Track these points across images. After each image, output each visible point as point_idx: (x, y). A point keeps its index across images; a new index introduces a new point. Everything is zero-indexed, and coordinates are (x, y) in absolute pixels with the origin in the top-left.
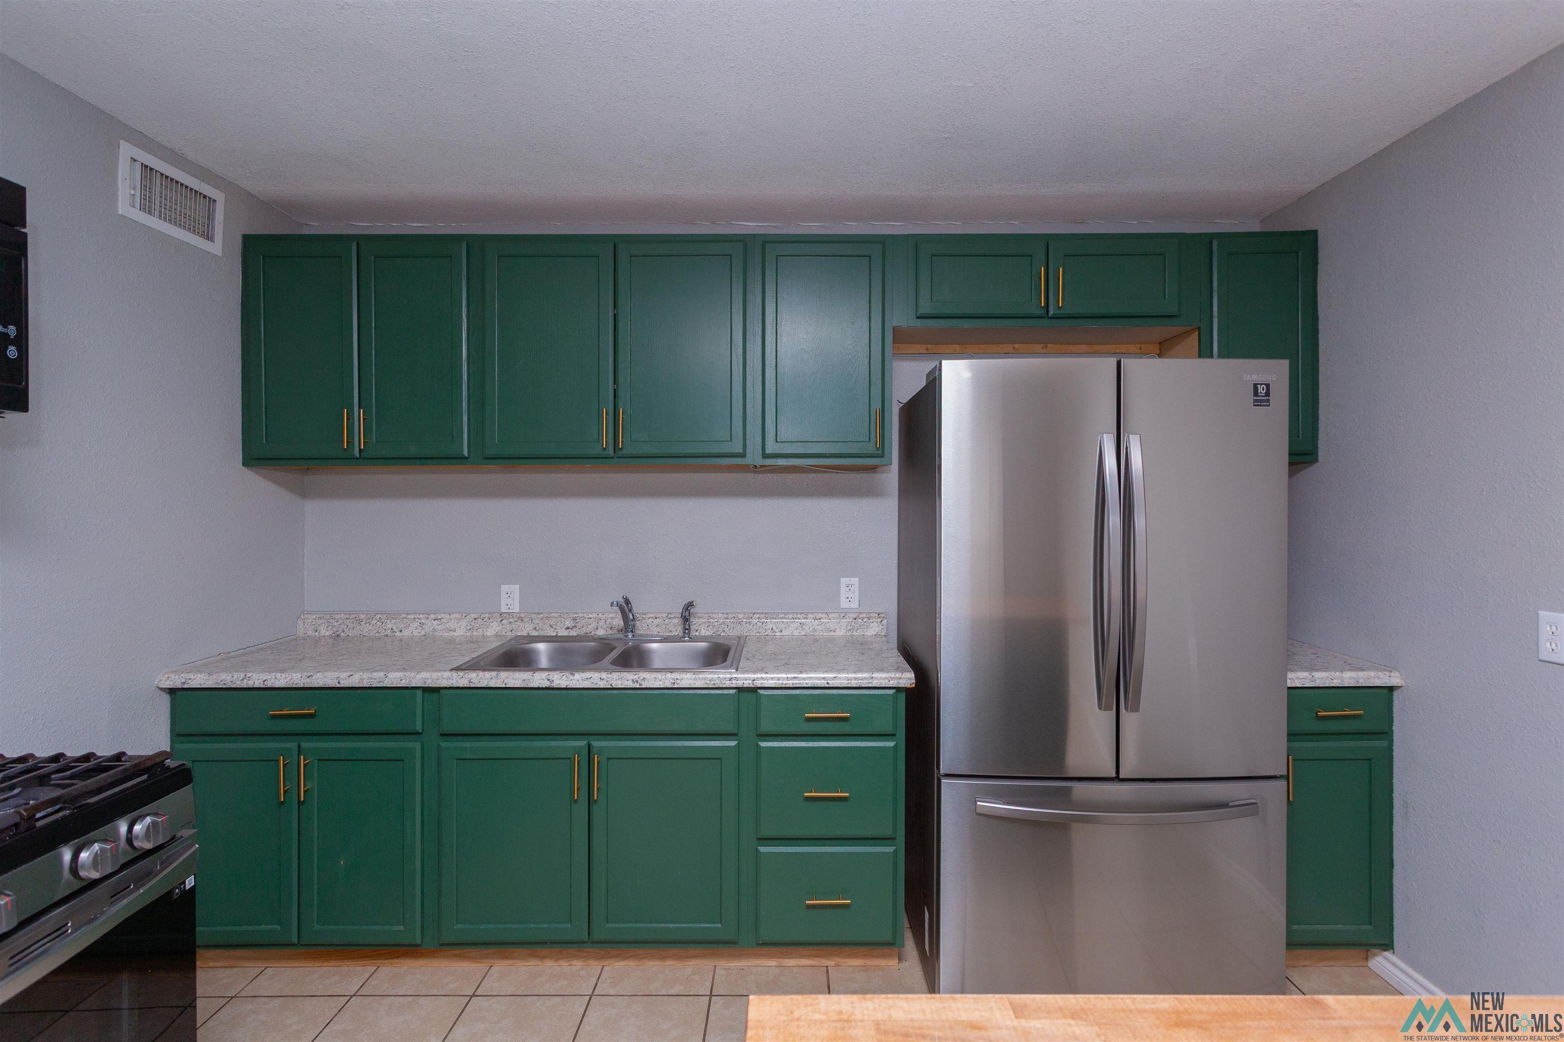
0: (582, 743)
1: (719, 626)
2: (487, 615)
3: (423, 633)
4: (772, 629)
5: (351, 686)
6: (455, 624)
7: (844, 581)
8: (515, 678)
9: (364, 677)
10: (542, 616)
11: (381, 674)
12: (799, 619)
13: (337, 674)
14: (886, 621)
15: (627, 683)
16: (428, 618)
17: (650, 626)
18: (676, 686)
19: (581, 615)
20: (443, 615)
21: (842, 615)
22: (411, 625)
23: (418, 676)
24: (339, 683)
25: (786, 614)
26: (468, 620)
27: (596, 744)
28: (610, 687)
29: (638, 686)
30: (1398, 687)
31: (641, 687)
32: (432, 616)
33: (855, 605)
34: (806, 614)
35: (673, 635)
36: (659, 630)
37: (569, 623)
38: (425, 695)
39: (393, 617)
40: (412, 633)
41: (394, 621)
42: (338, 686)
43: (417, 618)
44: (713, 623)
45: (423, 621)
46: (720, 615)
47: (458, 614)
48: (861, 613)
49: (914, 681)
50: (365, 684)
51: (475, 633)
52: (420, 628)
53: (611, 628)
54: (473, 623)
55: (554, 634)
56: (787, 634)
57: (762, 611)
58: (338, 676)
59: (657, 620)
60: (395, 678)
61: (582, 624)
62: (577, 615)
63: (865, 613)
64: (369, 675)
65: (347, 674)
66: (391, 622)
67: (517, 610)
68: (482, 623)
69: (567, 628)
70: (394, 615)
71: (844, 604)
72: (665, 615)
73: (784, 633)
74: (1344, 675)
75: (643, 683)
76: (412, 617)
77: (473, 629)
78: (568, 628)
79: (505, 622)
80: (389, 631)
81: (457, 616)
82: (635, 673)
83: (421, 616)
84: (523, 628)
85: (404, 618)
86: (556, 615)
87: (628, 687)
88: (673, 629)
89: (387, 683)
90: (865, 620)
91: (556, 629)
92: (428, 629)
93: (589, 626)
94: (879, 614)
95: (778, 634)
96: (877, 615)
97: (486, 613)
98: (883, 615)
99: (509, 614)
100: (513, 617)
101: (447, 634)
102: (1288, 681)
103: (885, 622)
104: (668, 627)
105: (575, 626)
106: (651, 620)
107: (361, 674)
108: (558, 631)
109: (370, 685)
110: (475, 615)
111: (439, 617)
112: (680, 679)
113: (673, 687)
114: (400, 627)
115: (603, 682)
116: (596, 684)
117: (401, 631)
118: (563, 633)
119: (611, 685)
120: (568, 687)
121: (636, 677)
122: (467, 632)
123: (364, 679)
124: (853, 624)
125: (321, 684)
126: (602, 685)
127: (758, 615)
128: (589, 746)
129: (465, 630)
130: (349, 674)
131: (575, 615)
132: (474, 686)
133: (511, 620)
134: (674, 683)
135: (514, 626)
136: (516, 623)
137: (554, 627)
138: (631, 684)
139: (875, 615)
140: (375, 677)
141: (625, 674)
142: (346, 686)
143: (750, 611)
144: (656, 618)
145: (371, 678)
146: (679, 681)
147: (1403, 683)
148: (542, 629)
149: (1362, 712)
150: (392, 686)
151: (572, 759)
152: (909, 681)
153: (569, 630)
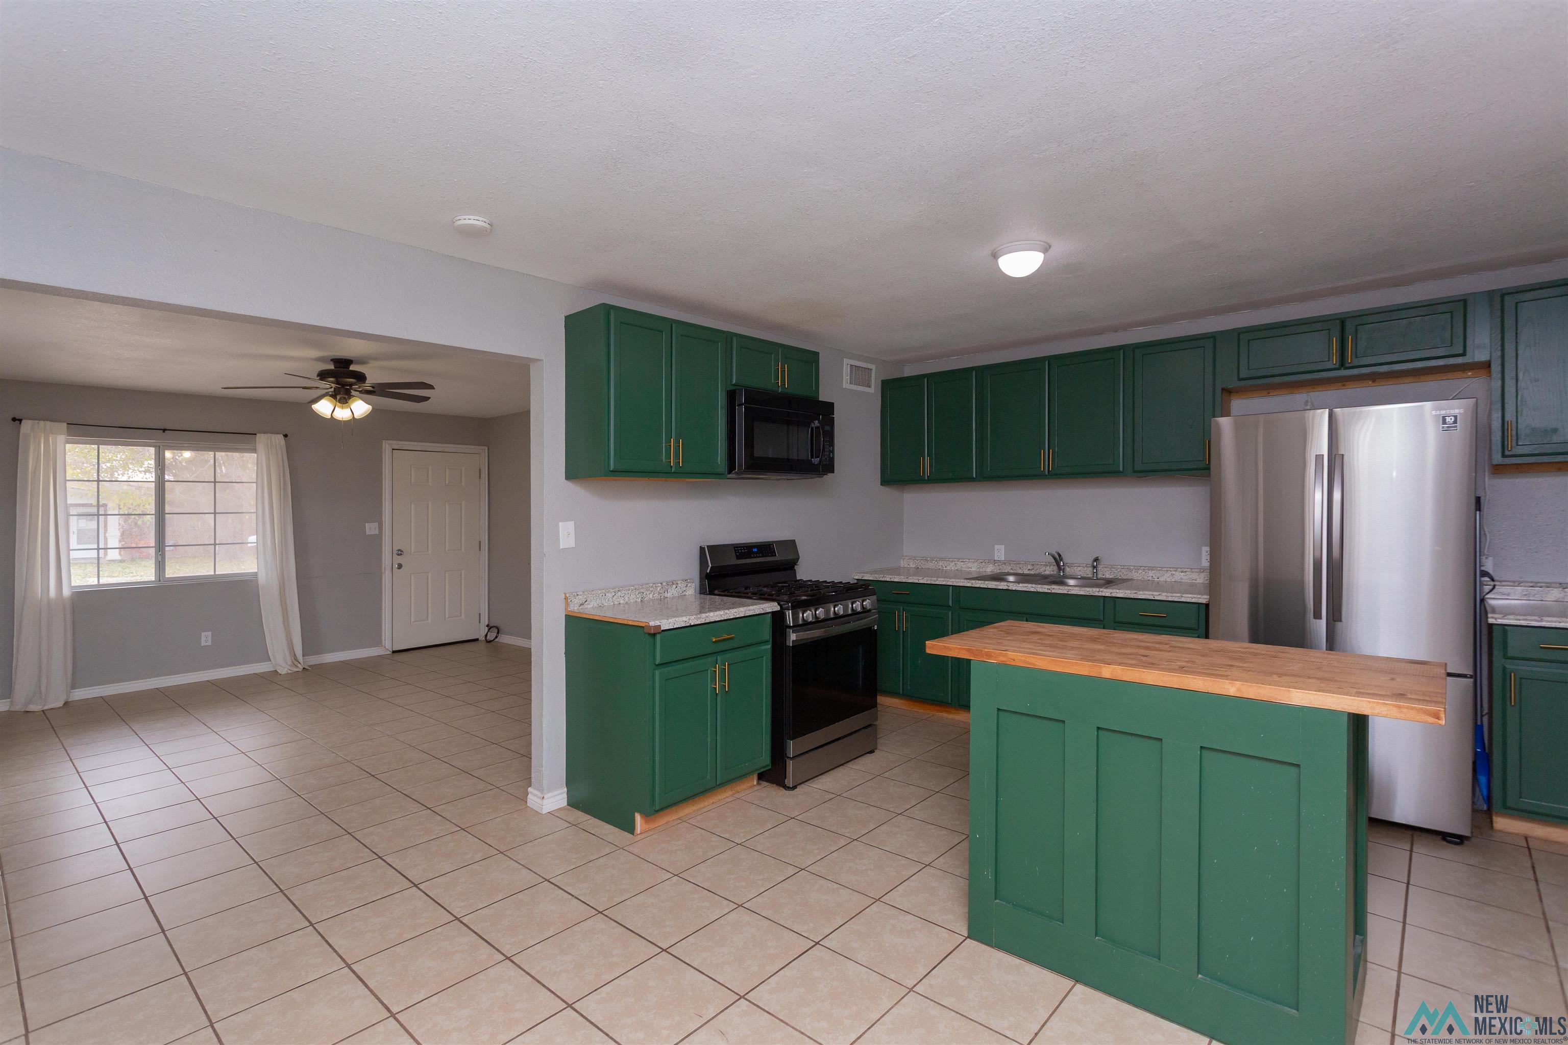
2: (987, 561)
3: (956, 569)
6: (972, 565)
8: (1002, 586)
10: (1015, 562)
12: (1171, 571)
15: (1049, 591)
19: (1035, 563)
25: (1162, 568)
31: (1054, 592)
32: (961, 560)
34: (1177, 568)
37: (1029, 567)
46: (1119, 566)
53: (1050, 570)
55: (1022, 572)
56: (1162, 580)
61: (1034, 569)
67: (1003, 560)
73: (1160, 579)
75: (1057, 591)
78: (1029, 570)
79: (995, 566)
81: (973, 560)
82: (1055, 587)
84: (1005, 568)
86: (1023, 562)
89: (937, 583)
92: (958, 567)
93: (1039, 570)
95: (1156, 580)
99: (999, 561)
100: (1001, 563)
101: (967, 570)
106: (1076, 567)
108: (1024, 571)
113: (1071, 593)
116: (1034, 590)
118: (1026, 572)
121: (1050, 587)
126: (1036, 590)
127: (1143, 568)
131: (1033, 563)
133: (998, 566)
134: (1068, 591)
135: (1000, 567)
137: (1022, 568)
148: (1016, 570)
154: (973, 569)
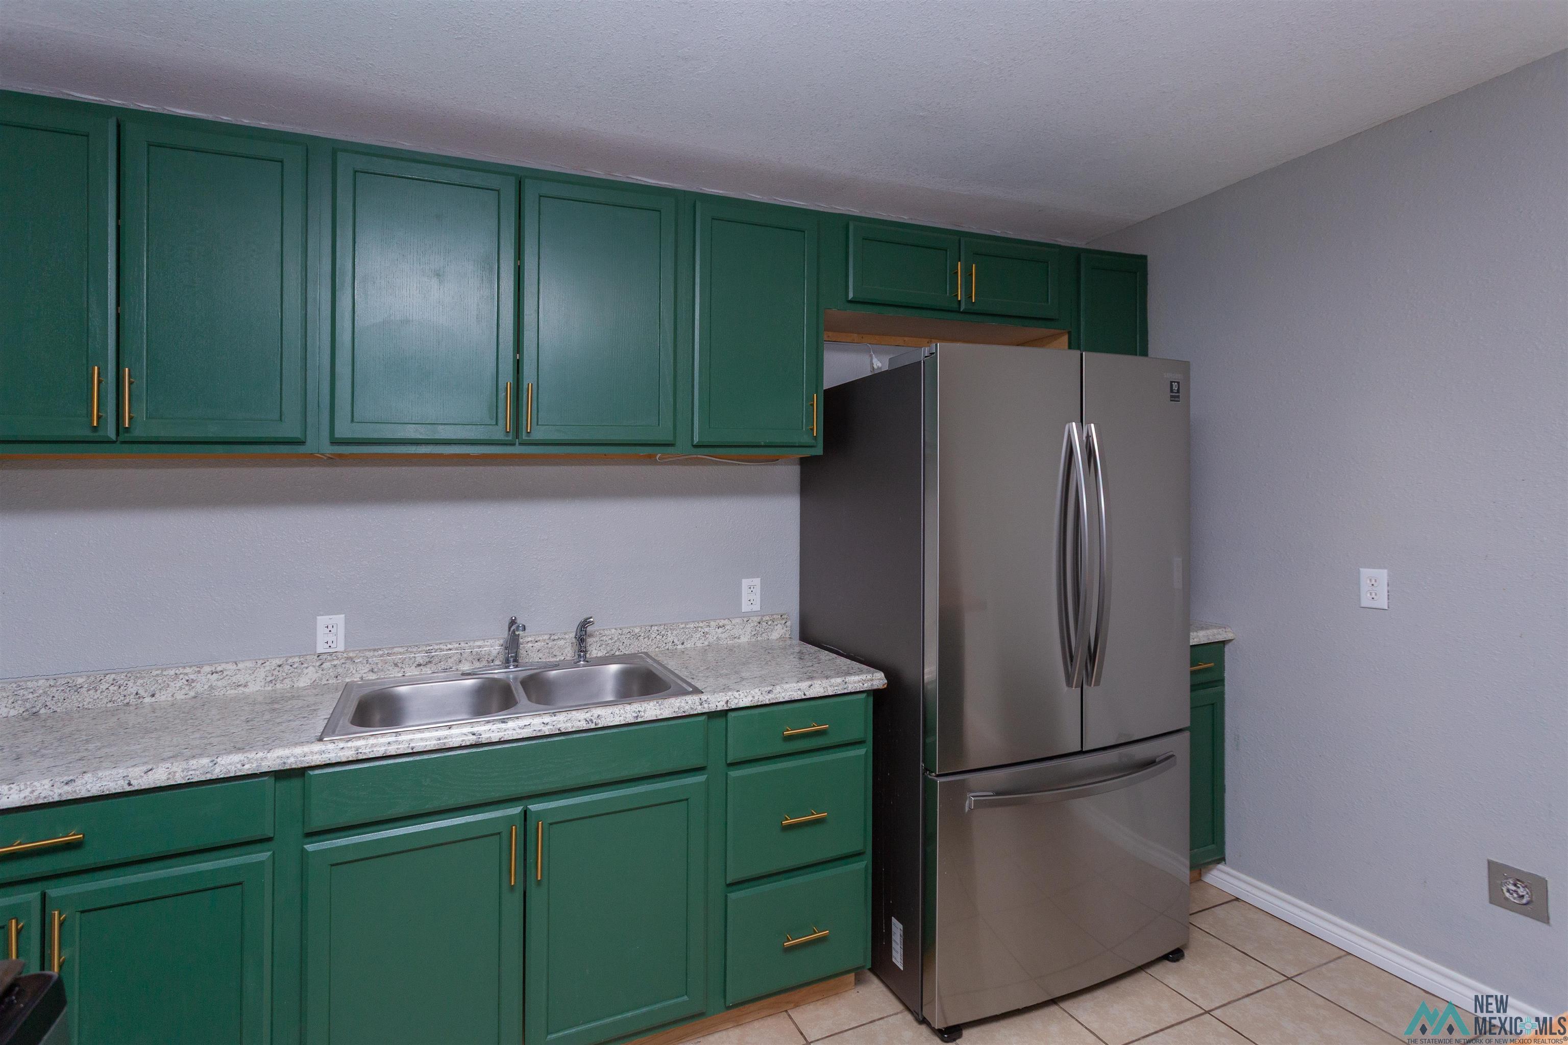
0: (517, 810)
1: (613, 644)
2: (297, 659)
4: (673, 642)
5: (153, 786)
6: (247, 675)
7: (745, 582)
9: (175, 769)
10: (380, 652)
11: (205, 761)
12: (702, 628)
13: (121, 771)
14: (790, 622)
15: (579, 724)
16: (199, 672)
17: (529, 652)
18: (639, 720)
19: (436, 647)
20: (224, 666)
21: (745, 619)
22: (172, 684)
23: (269, 755)
24: (130, 784)
26: (268, 668)
27: (534, 807)
28: (558, 732)
29: (593, 726)
30: (1230, 641)
31: (596, 727)
32: (207, 669)
33: (757, 607)
34: (709, 621)
35: (558, 660)
36: (540, 655)
38: (278, 785)
39: (138, 675)
40: (173, 696)
41: (142, 681)
42: (128, 789)
43: (181, 674)
44: (606, 641)
45: (192, 677)
46: (613, 631)
47: (250, 662)
48: (764, 616)
49: (886, 682)
50: (179, 779)
51: (279, 686)
52: (187, 688)
53: (479, 660)
54: (276, 673)
57: (660, 623)
58: (125, 774)
59: (539, 643)
60: (230, 764)
61: (440, 658)
62: (431, 648)
63: (767, 615)
64: (184, 765)
65: (141, 768)
66: (135, 683)
67: (341, 648)
68: (290, 671)
69: (418, 665)
70: (139, 673)
71: (745, 607)
72: (546, 637)
74: (1199, 634)
75: (599, 721)
76: (172, 672)
77: (276, 681)
79: (327, 665)
80: (132, 696)
81: (249, 664)
82: (586, 711)
83: (188, 670)
84: (354, 672)
85: (157, 675)
87: (581, 729)
88: (558, 654)
89: (218, 772)
90: (769, 623)
91: (402, 668)
92: (200, 687)
93: (449, 660)
94: (781, 616)
96: (780, 617)
97: (294, 656)
98: (786, 616)
99: (331, 654)
100: (338, 659)
101: (233, 692)
102: (1191, 641)
103: (788, 624)
104: (551, 651)
105: (430, 662)
107: (168, 765)
108: (406, 670)
109: (188, 779)
110: (278, 660)
111: (219, 669)
112: (643, 710)
113: (636, 721)
114: (152, 689)
115: (549, 727)
116: (540, 731)
117: (153, 696)
119: (559, 730)
120: (502, 740)
122: (267, 685)
123: (175, 772)
124: (758, 628)
125: (95, 790)
126: (547, 730)
128: (525, 812)
129: (263, 684)
130: (145, 768)
131: (428, 648)
132: (364, 757)
133: (335, 662)
134: (637, 717)
135: (340, 670)
136: (343, 666)
137: (400, 665)
138: (585, 725)
139: (778, 617)
140: (193, 768)
141: (574, 713)
142: (143, 788)
143: (648, 624)
144: (536, 642)
145: (188, 770)
146: (643, 714)
147: (1235, 636)
148: (382, 670)
149: (1212, 664)
150: (228, 776)
151: (505, 835)
152: (881, 681)
153: (421, 667)
154: (253, 688)
